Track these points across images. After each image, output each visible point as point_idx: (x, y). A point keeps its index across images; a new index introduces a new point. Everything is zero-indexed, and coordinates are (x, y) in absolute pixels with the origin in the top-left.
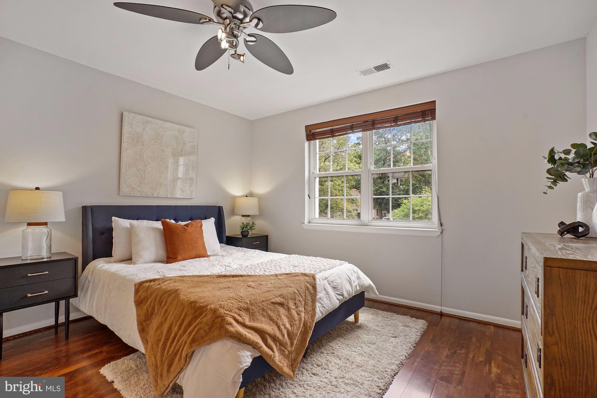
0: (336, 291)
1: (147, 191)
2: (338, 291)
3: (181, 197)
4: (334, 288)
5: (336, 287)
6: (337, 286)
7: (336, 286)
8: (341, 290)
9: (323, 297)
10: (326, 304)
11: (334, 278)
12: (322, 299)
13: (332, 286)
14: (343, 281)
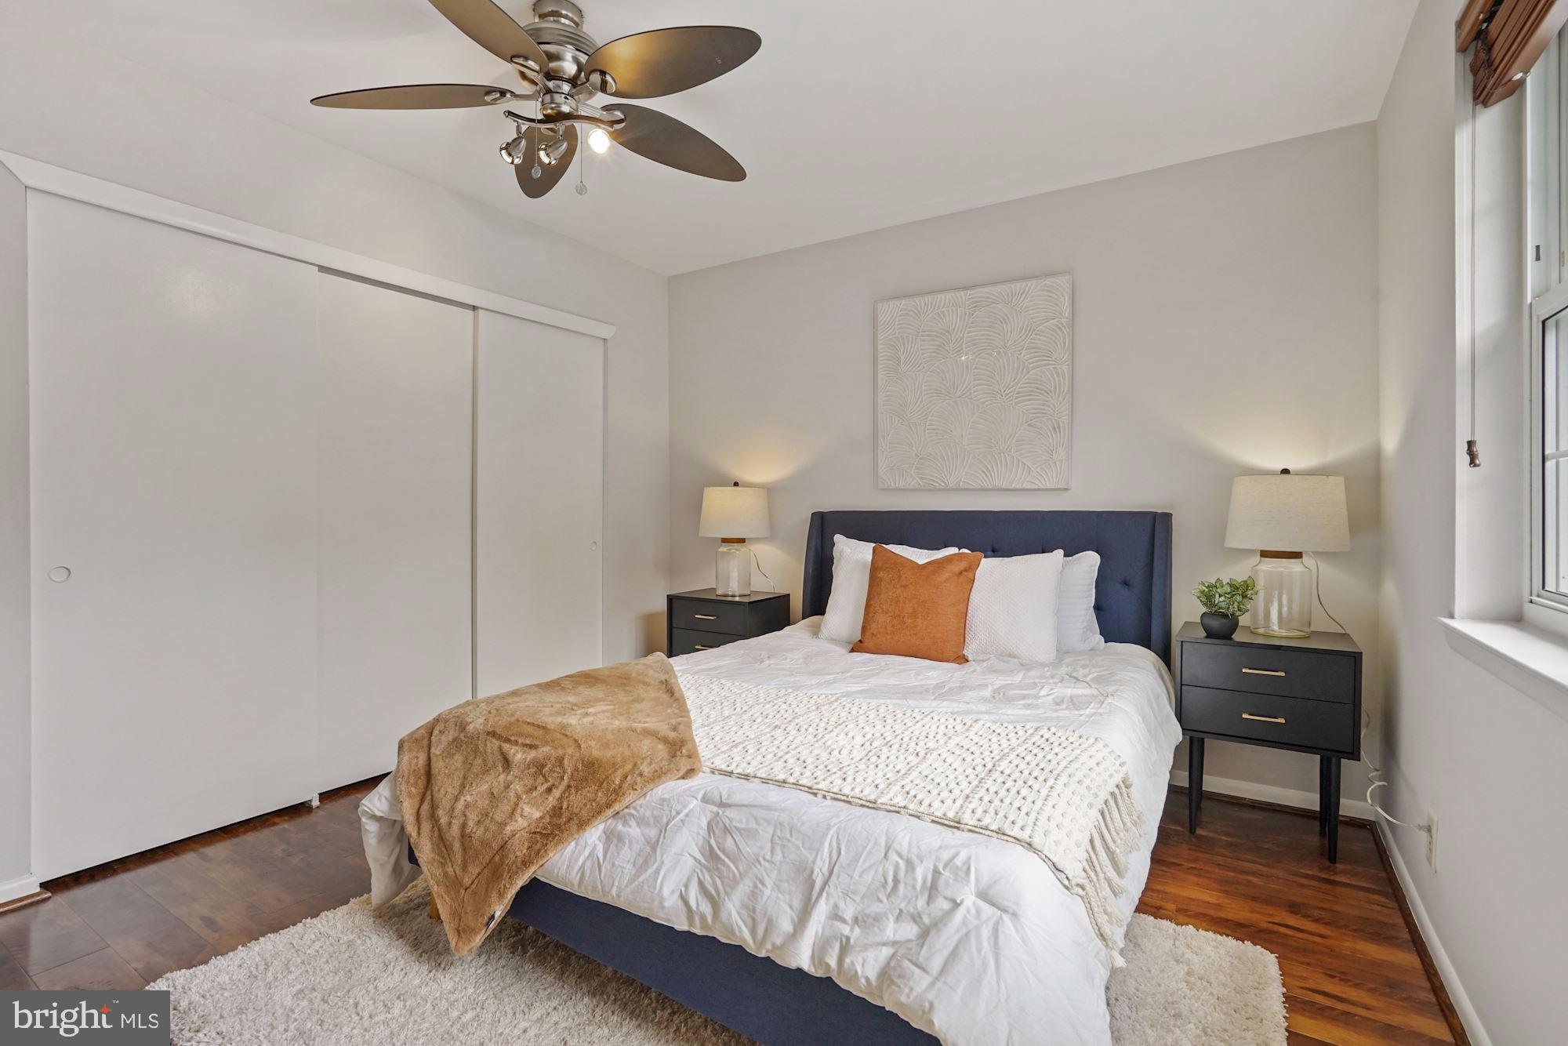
0: (709, 870)
1: (933, 477)
2: (711, 877)
3: (1024, 486)
4: (712, 857)
5: (718, 858)
6: (723, 857)
7: (724, 852)
8: (726, 881)
9: (630, 841)
10: (613, 864)
11: (755, 826)
12: (620, 845)
13: (713, 842)
14: (771, 862)
